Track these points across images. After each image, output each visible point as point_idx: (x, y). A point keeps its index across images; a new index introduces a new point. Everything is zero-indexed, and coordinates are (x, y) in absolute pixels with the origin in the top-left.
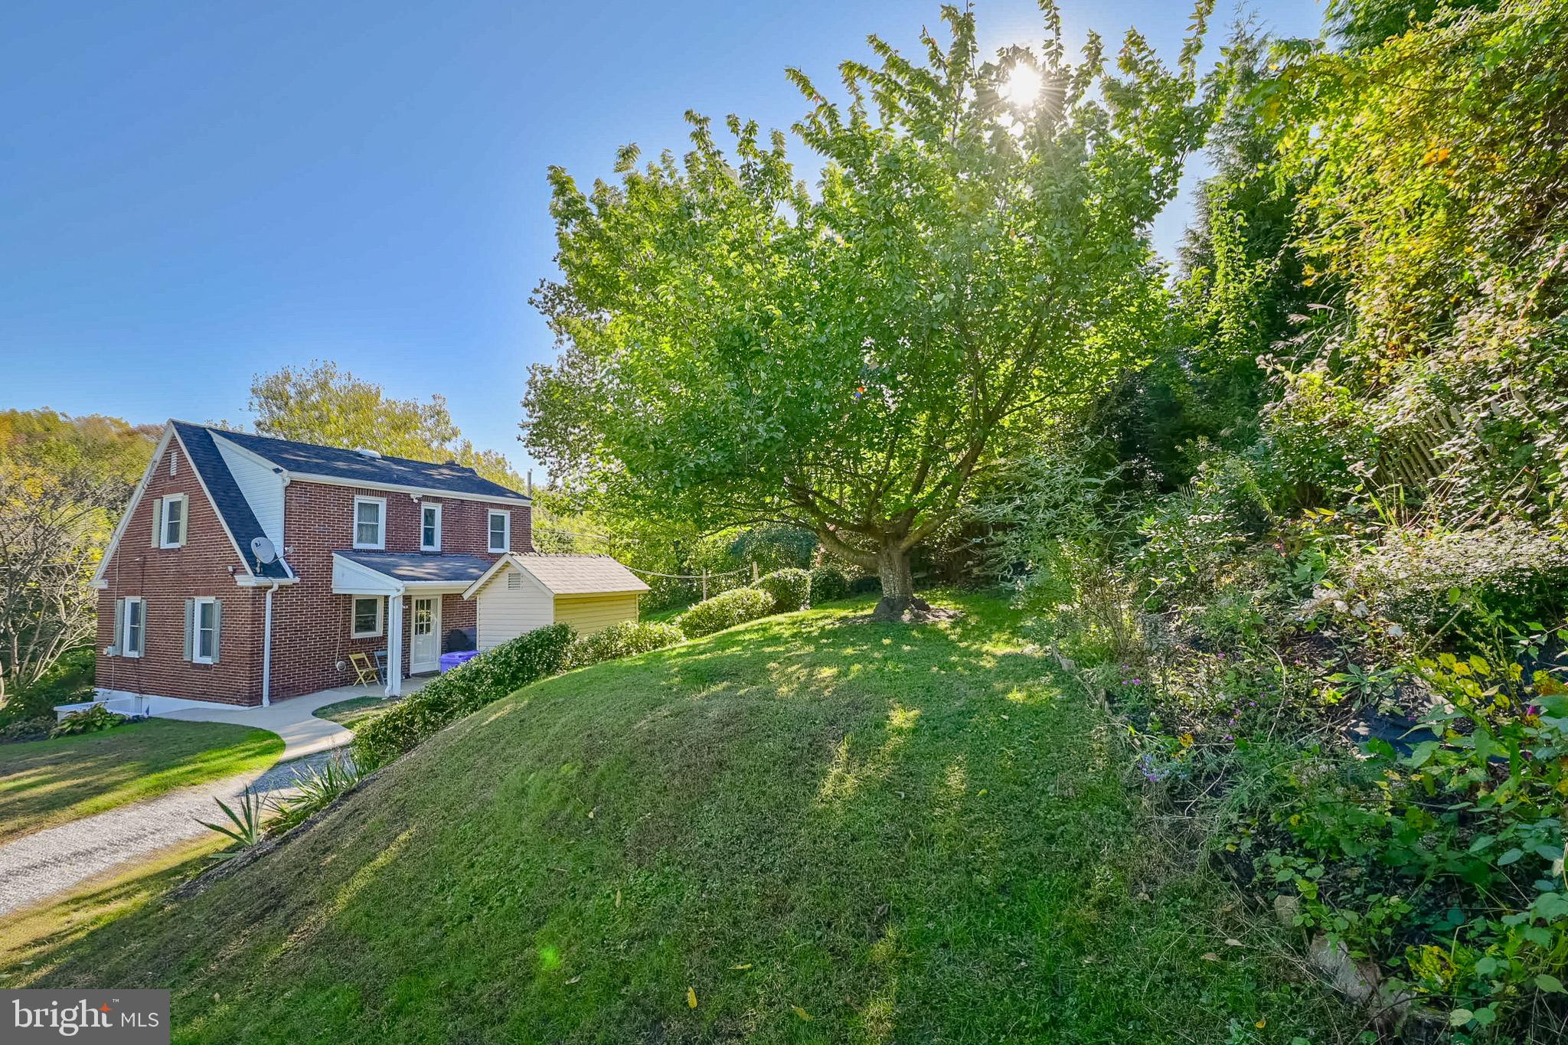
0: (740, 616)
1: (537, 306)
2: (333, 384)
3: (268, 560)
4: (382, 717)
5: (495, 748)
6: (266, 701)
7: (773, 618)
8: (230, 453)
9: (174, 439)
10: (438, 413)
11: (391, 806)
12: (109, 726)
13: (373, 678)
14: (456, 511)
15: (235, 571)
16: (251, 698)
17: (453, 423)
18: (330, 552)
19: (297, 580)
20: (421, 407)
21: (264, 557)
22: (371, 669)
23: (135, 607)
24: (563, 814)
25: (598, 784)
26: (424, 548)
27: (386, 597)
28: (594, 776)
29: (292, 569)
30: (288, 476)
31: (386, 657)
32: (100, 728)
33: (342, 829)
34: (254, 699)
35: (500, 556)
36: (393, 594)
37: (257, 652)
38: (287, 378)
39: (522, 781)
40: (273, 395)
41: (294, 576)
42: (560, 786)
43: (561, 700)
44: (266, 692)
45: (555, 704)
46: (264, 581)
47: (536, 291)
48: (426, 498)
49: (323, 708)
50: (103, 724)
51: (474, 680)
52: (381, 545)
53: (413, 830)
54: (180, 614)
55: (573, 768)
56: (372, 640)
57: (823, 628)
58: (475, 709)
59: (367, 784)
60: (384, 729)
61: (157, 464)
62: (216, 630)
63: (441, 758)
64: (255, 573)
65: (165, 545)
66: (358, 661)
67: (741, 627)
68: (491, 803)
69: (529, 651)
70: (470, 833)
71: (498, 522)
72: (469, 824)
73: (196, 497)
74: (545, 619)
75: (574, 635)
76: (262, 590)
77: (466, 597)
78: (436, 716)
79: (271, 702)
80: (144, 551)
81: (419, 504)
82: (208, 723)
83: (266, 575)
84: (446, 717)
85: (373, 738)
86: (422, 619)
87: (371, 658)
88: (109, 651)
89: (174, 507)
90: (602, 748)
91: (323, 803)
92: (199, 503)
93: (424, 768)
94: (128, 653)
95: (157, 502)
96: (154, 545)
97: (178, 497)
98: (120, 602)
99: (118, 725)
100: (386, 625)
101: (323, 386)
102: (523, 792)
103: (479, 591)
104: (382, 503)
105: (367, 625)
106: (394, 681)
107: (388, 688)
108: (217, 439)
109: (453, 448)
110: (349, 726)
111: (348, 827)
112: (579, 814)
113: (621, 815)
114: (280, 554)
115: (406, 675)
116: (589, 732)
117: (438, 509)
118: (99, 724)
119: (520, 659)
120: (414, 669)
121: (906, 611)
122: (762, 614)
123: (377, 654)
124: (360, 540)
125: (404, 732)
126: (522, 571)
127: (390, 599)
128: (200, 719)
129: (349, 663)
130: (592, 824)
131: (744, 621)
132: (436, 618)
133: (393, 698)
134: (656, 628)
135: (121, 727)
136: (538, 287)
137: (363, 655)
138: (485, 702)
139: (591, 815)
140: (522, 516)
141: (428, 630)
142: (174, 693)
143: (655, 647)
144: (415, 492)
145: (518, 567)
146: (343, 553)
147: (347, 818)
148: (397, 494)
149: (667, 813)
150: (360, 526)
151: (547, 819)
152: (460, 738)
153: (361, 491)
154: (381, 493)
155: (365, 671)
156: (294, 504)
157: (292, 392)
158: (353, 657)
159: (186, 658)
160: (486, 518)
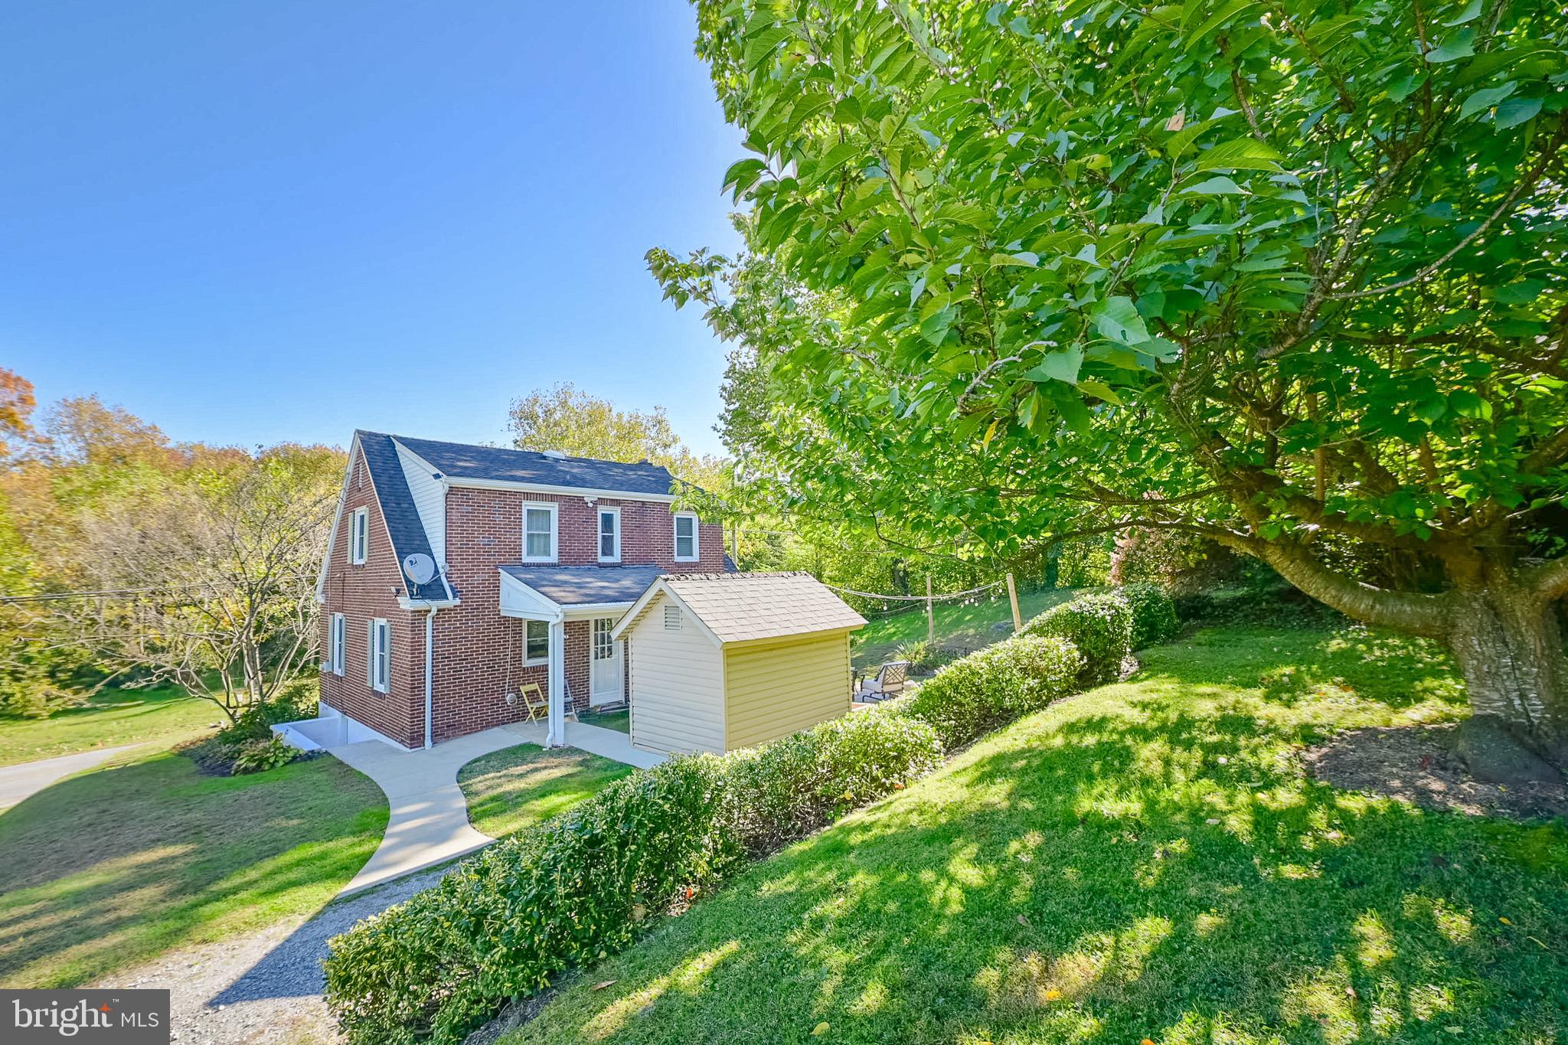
2: (572, 403)
3: (427, 579)
6: (428, 742)
9: (359, 449)
10: (660, 423)
12: (280, 763)
14: (637, 514)
15: (398, 592)
16: (412, 739)
18: (497, 567)
19: (458, 602)
20: (644, 417)
21: (421, 576)
22: (544, 702)
23: (341, 623)
26: (602, 559)
27: (546, 623)
29: (453, 592)
30: (446, 481)
32: (272, 765)
34: (417, 740)
36: (553, 621)
37: (417, 687)
40: (526, 416)
41: (455, 597)
44: (428, 733)
46: (421, 604)
48: (602, 501)
49: (475, 761)
50: (275, 761)
52: (554, 558)
54: (364, 634)
61: (350, 477)
62: (388, 656)
64: (411, 596)
65: (356, 561)
66: (528, 693)
71: (686, 526)
73: (373, 511)
76: (421, 614)
79: (434, 743)
80: (344, 567)
81: (595, 509)
83: (424, 597)
86: (602, 640)
87: (545, 690)
88: (325, 666)
92: (375, 516)
94: (337, 671)
95: (351, 515)
96: (350, 560)
97: (363, 510)
98: (331, 618)
101: (564, 404)
103: (629, 629)
104: (554, 508)
105: (539, 650)
106: (556, 727)
107: (550, 736)
114: (441, 572)
115: (585, 707)
117: (617, 513)
118: (271, 760)
120: (595, 700)
124: (530, 553)
126: (679, 603)
127: (550, 626)
128: (359, 762)
129: (520, 697)
135: (296, 766)
137: (535, 686)
141: (610, 654)
142: (363, 719)
144: (590, 494)
145: (673, 597)
146: (511, 570)
148: (570, 498)
150: (530, 536)
153: (528, 496)
154: (552, 498)
155: (535, 706)
156: (455, 515)
157: (540, 412)
158: (523, 689)
159: (369, 684)
160: (671, 520)
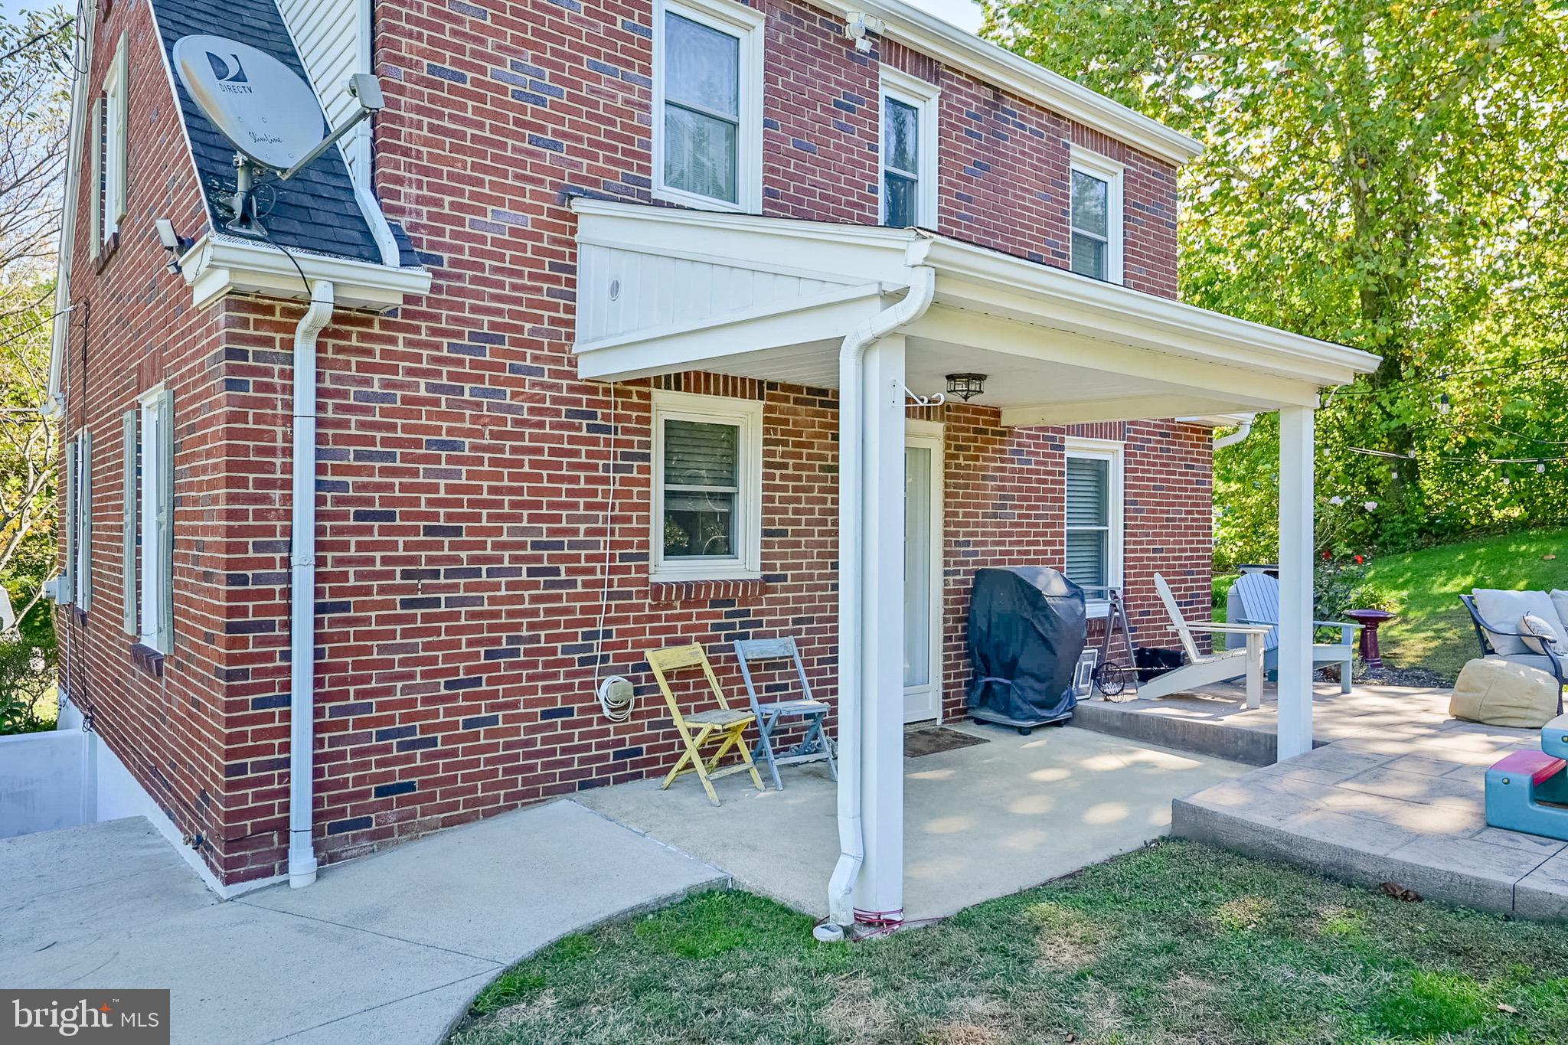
6: (302, 858)
18: (566, 196)
19: (419, 281)
29: (399, 236)
41: (408, 257)
46: (265, 262)
52: (749, 206)
56: (720, 596)
64: (224, 222)
76: (270, 319)
79: (326, 858)
81: (871, 71)
104: (752, 32)
105: (702, 530)
117: (926, 106)
123: (746, 650)
124: (672, 173)
129: (643, 685)
137: (693, 654)
144: (863, 13)
148: (802, 11)
150: (672, 111)
155: (704, 724)
160: (1063, 170)
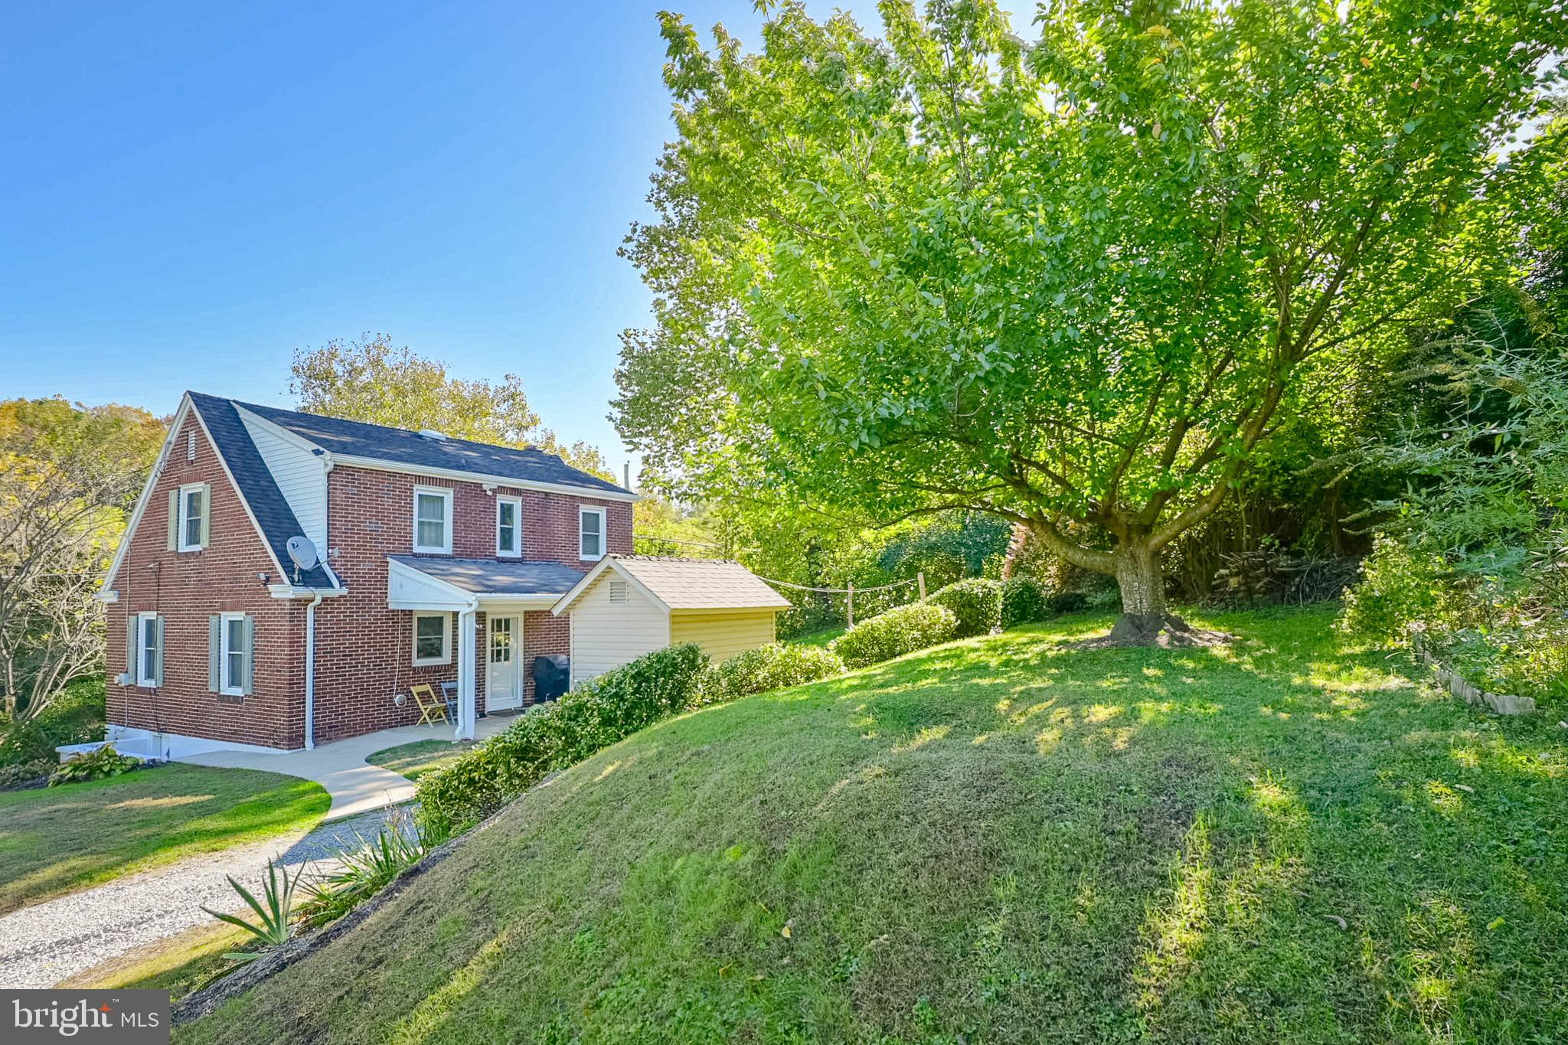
0: (914, 639)
1: (629, 258)
2: (388, 362)
3: (308, 566)
4: (453, 766)
5: (617, 816)
6: (309, 743)
7: (959, 643)
8: (259, 430)
9: (191, 415)
10: (513, 396)
11: (468, 900)
12: (118, 772)
13: (440, 716)
14: (540, 506)
15: (268, 579)
16: (290, 739)
17: (532, 408)
18: (385, 556)
19: (345, 591)
20: (492, 389)
21: (303, 561)
22: (437, 704)
23: (150, 624)
24: (739, 929)
25: (790, 885)
26: (500, 553)
27: (456, 614)
28: (781, 867)
29: (338, 578)
30: (330, 458)
31: (455, 690)
32: (108, 774)
33: (399, 931)
34: (295, 741)
35: (595, 564)
36: (463, 610)
37: (296, 683)
38: (333, 355)
39: (665, 869)
40: (317, 375)
41: (341, 586)
42: (727, 882)
43: (706, 747)
44: (308, 733)
45: (698, 754)
46: (304, 592)
47: (629, 239)
48: (502, 489)
49: (378, 754)
50: (111, 770)
51: (575, 719)
52: (447, 549)
53: (503, 937)
54: (203, 634)
55: (745, 852)
56: (437, 669)
57: (1042, 654)
58: (579, 757)
59: (435, 861)
60: (456, 783)
61: (171, 447)
62: (246, 653)
63: (538, 829)
64: (292, 582)
65: (184, 548)
66: (421, 694)
67: (923, 653)
68: (618, 903)
69: (647, 680)
70: (590, 949)
71: (592, 520)
72: (588, 935)
73: (219, 488)
74: (660, 640)
75: (705, 659)
76: (301, 603)
77: (556, 612)
78: (524, 766)
79: (316, 745)
80: (159, 556)
81: (493, 498)
82: (238, 770)
83: (306, 584)
84: (537, 768)
85: (442, 794)
86: (499, 644)
87: (438, 692)
88: (121, 679)
89: (193, 498)
90: (788, 823)
91: (376, 884)
92: (224, 494)
93: (515, 842)
94: (143, 683)
95: (173, 494)
96: (171, 548)
97: (198, 487)
98: (133, 619)
99: (130, 770)
100: (455, 649)
101: (376, 363)
102: (667, 888)
103: (572, 605)
104: (448, 495)
105: (431, 649)
106: (466, 722)
107: (459, 729)
108: (244, 414)
109: (532, 437)
110: (413, 777)
111: (408, 929)
112: (765, 931)
113: (838, 936)
114: (323, 558)
115: (481, 714)
116: (761, 797)
117: (517, 503)
118: (106, 769)
119: (637, 691)
120: (490, 706)
121: (1162, 632)
122: (943, 639)
123: (445, 686)
124: (421, 542)
125: (481, 788)
126: (627, 577)
127: (460, 617)
128: (228, 764)
129: (411, 697)
130: (788, 947)
131: (920, 647)
132: (516, 643)
133: (467, 743)
134: (810, 653)
135: (133, 774)
136: (630, 234)
137: (427, 687)
138: (592, 749)
139: (786, 933)
140: (621, 514)
141: (506, 659)
142: (199, 732)
143: (808, 679)
144: (489, 482)
145: (621, 572)
146: (401, 559)
147: (408, 913)
148: (467, 484)
149: (917, 936)
150: (421, 523)
151: (714, 935)
152: (564, 799)
153: (420, 479)
154: (446, 483)
155: (430, 707)
156: (339, 495)
157: (338, 369)
158: (415, 690)
159: (213, 689)
160: (577, 514)
